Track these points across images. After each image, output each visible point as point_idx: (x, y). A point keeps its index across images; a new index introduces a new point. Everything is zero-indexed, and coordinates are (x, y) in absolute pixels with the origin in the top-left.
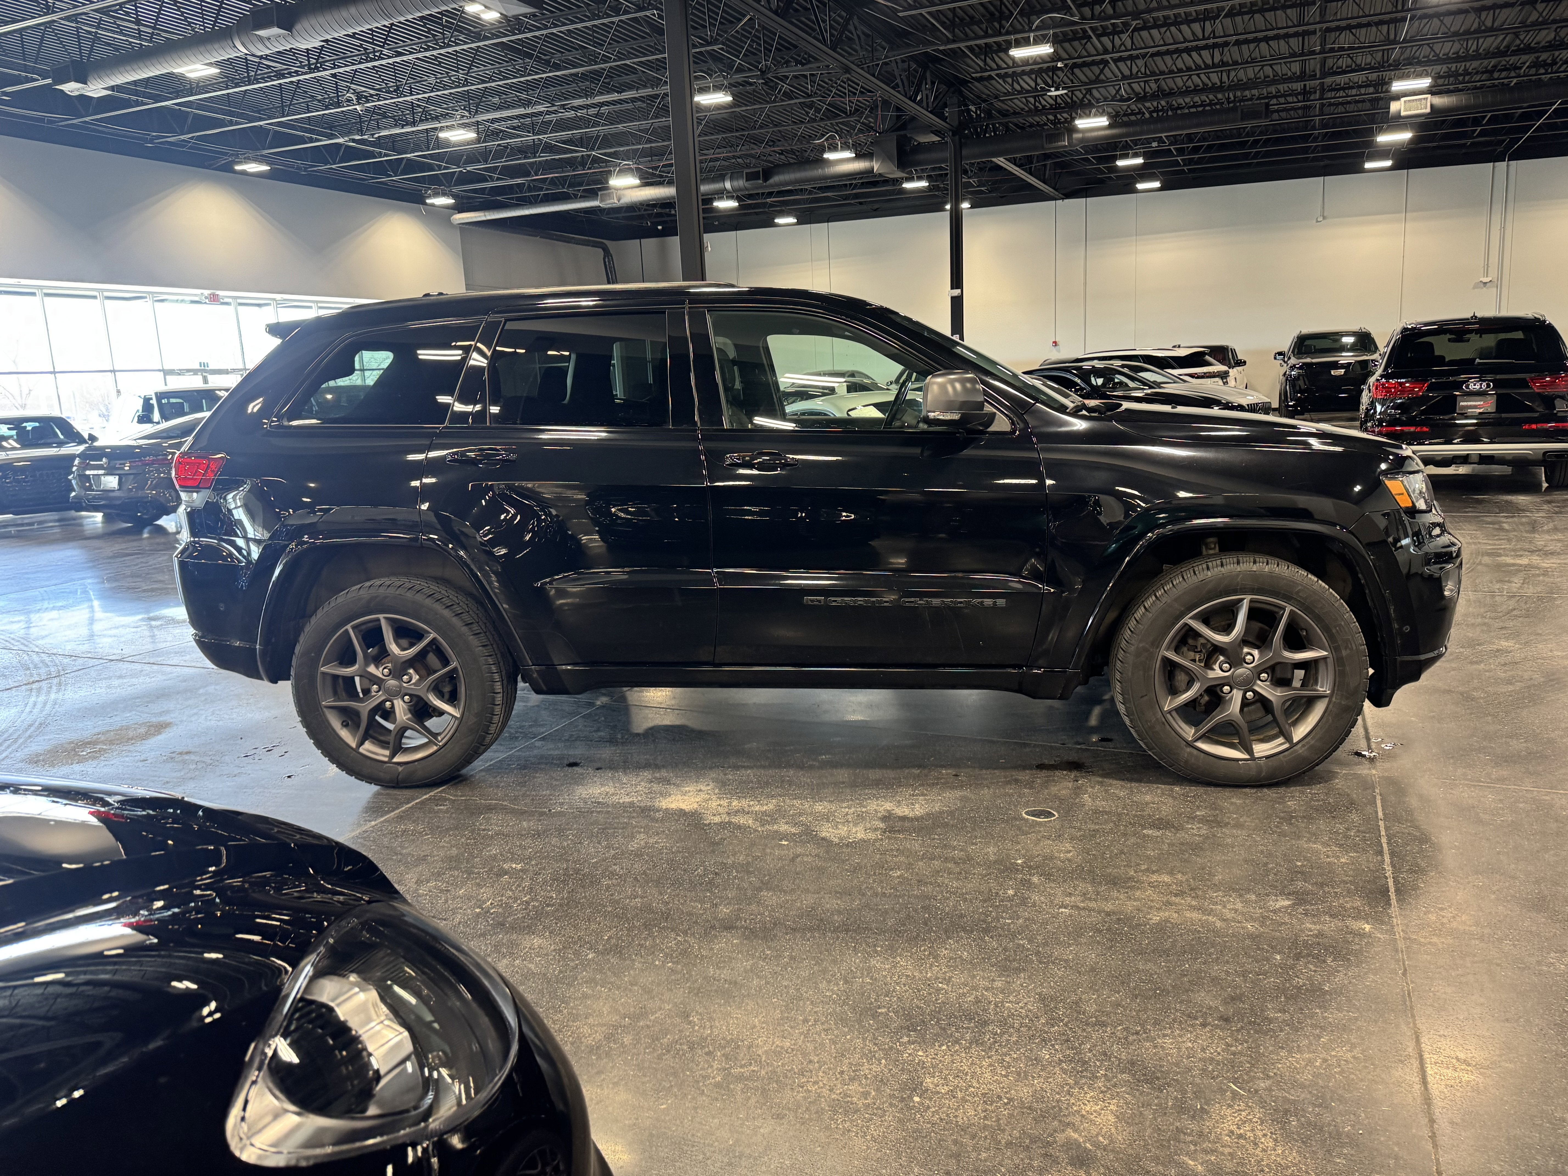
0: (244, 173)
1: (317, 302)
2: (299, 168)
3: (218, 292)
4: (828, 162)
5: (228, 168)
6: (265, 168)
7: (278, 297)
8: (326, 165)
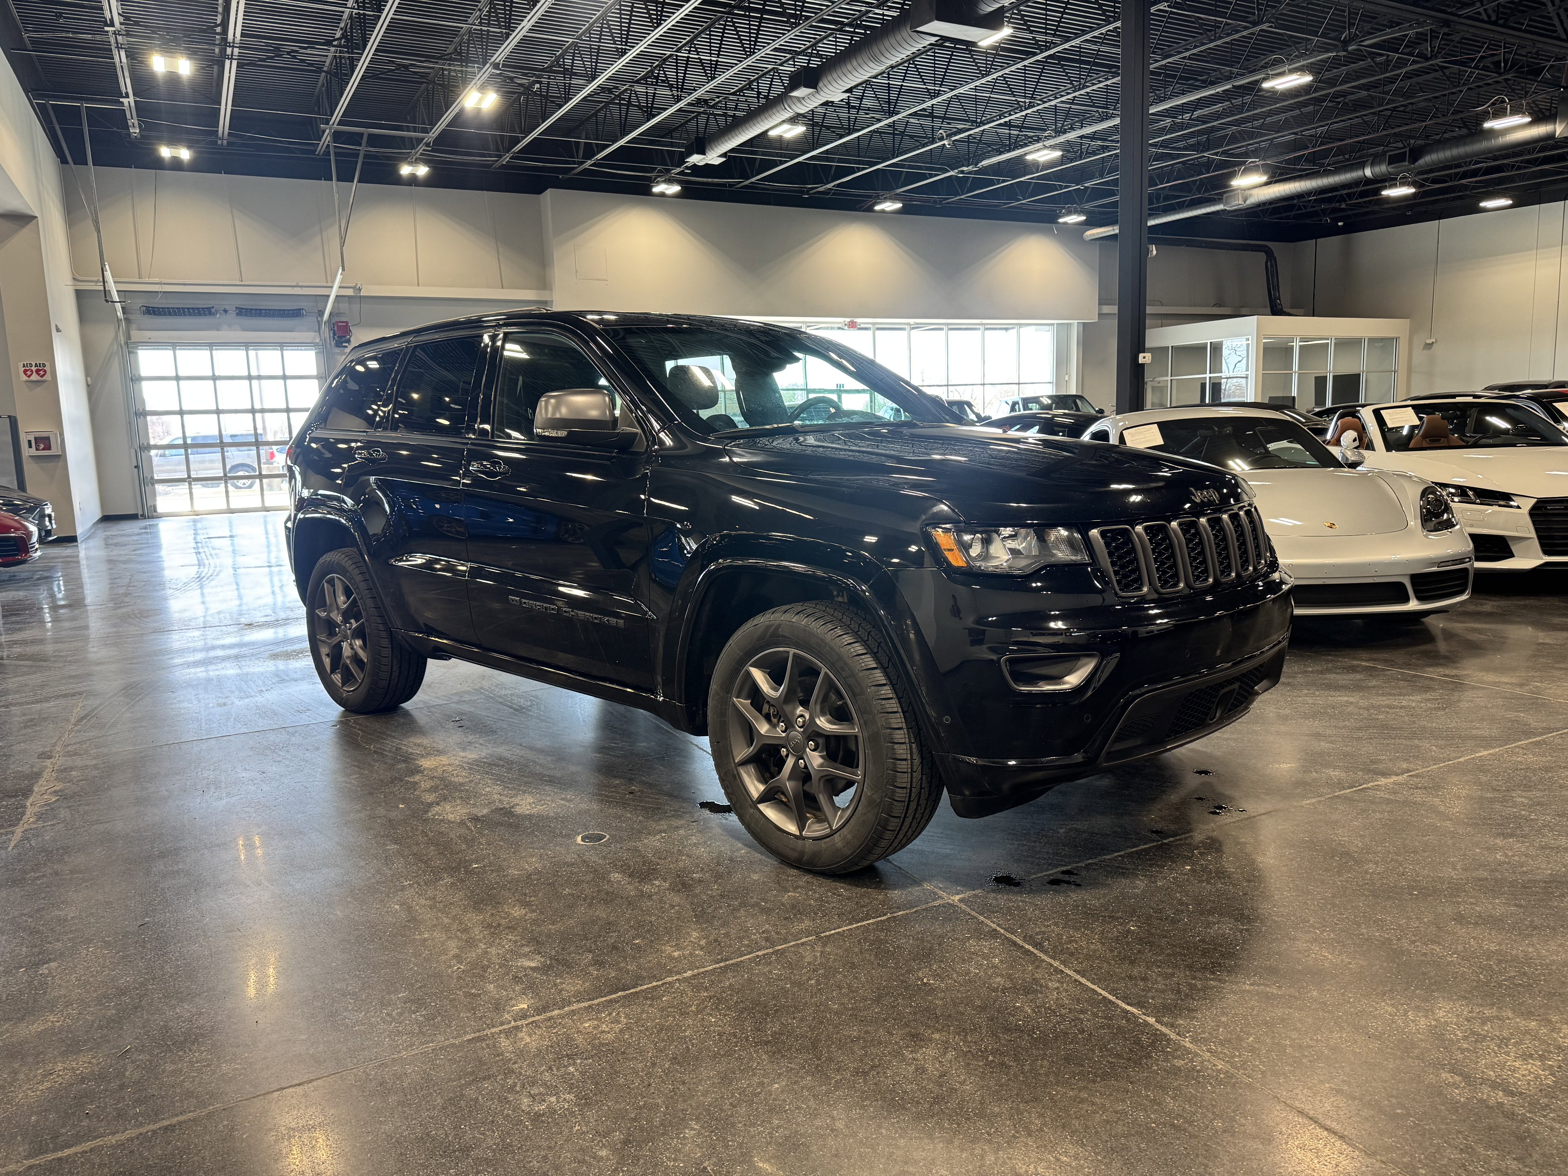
0: (883, 211)
1: (948, 324)
2: (935, 202)
3: (856, 320)
4: (1492, 132)
5: (870, 209)
6: (899, 205)
7: (912, 321)
8: (956, 196)
